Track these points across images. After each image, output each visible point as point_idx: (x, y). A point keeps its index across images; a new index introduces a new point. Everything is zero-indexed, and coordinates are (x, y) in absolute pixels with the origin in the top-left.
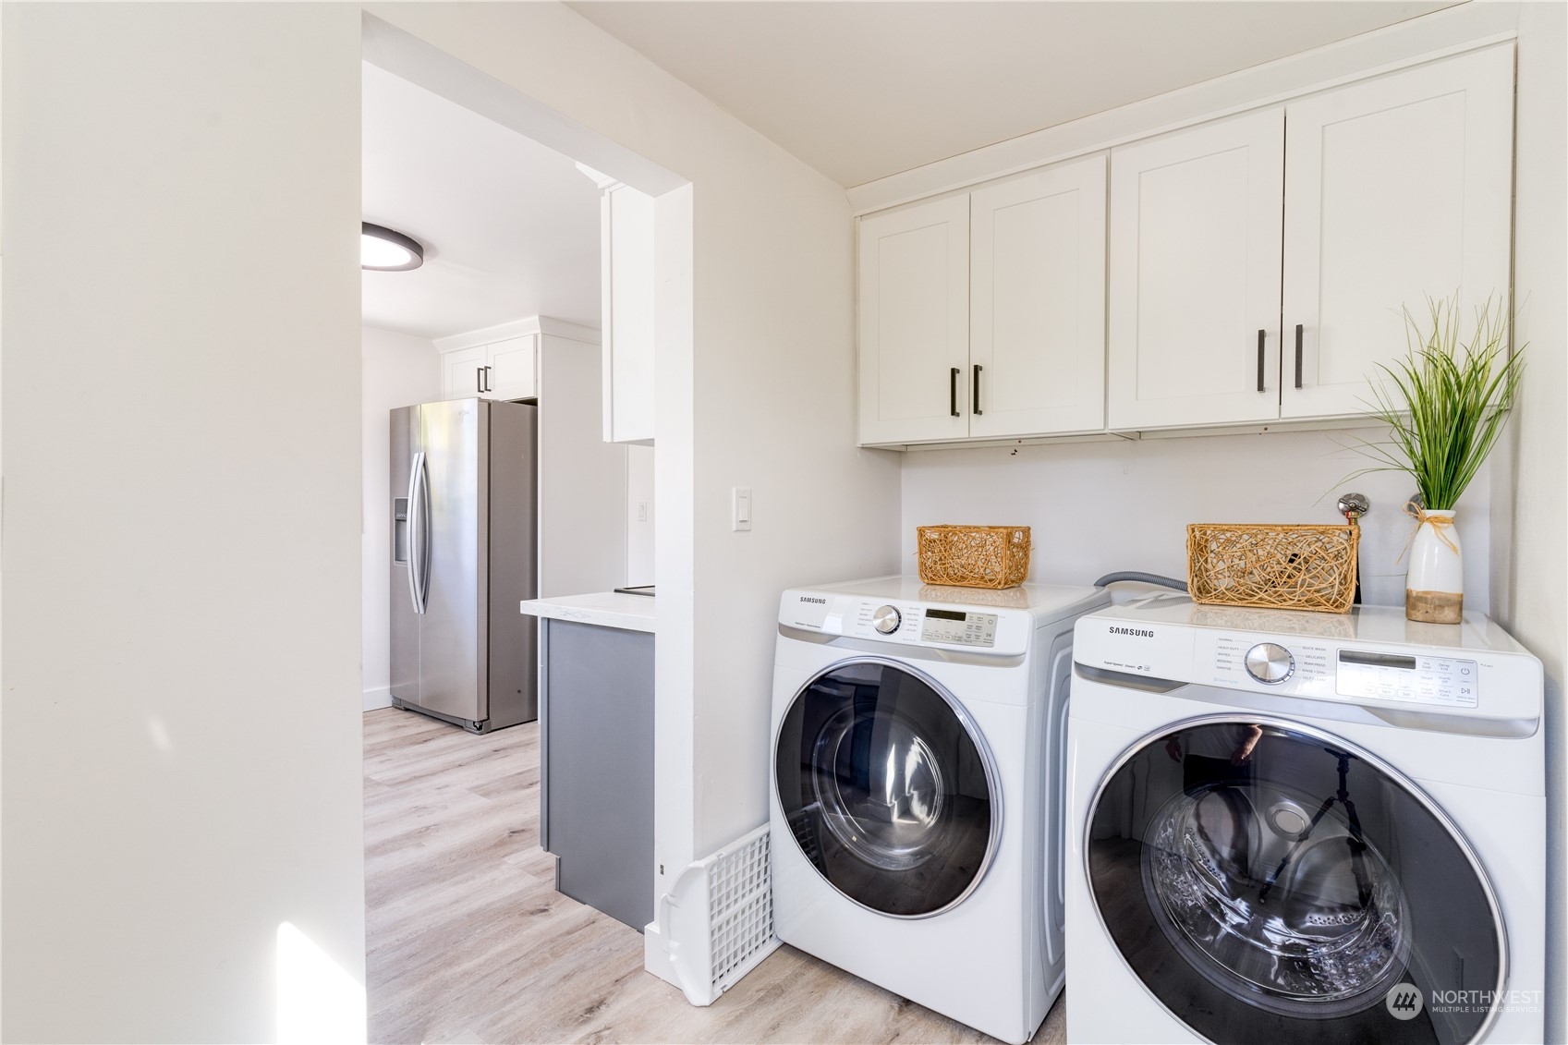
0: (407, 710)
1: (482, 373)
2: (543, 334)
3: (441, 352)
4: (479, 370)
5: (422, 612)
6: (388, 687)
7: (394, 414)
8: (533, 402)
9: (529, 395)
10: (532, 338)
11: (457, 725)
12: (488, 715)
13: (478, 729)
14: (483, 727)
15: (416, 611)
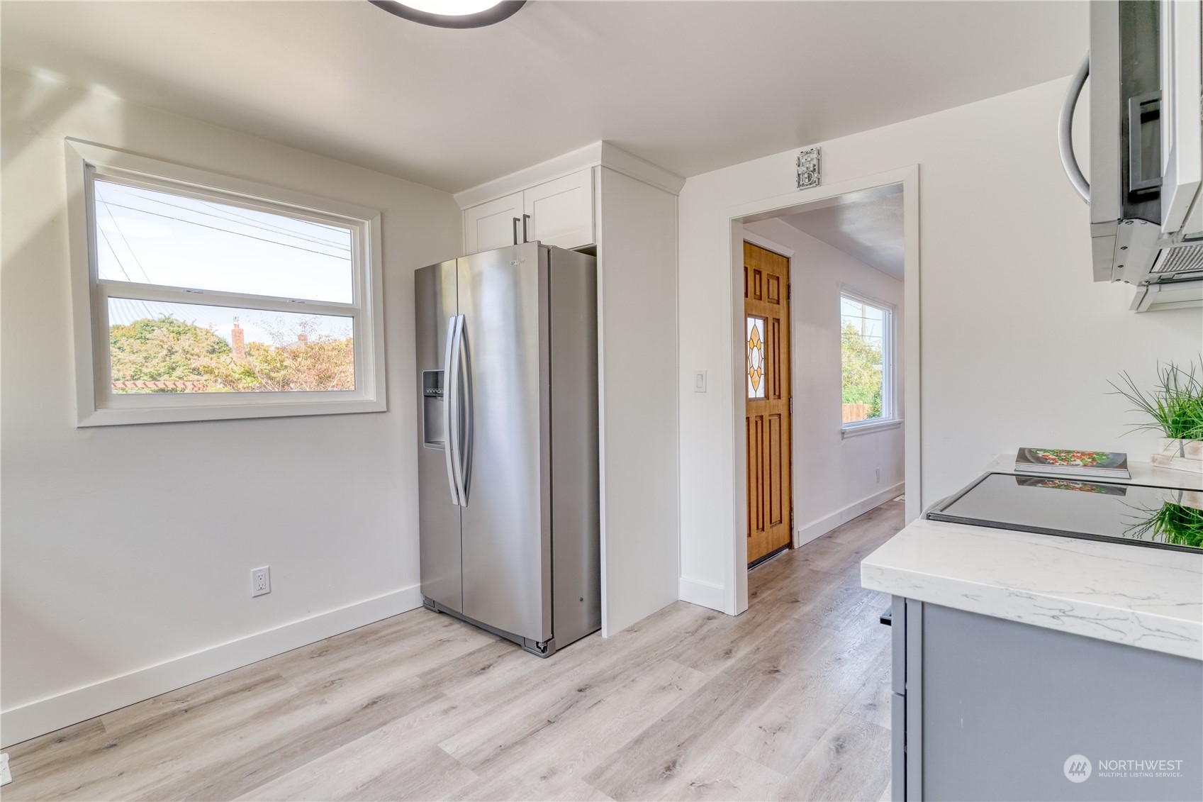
0: (441, 612)
1: (520, 225)
2: (603, 166)
3: (462, 209)
4: (515, 220)
5: (463, 503)
6: (419, 584)
7: (419, 274)
8: (591, 251)
9: (587, 241)
10: (589, 171)
11: (512, 641)
12: (552, 633)
13: (543, 651)
14: (546, 649)
15: (455, 501)
